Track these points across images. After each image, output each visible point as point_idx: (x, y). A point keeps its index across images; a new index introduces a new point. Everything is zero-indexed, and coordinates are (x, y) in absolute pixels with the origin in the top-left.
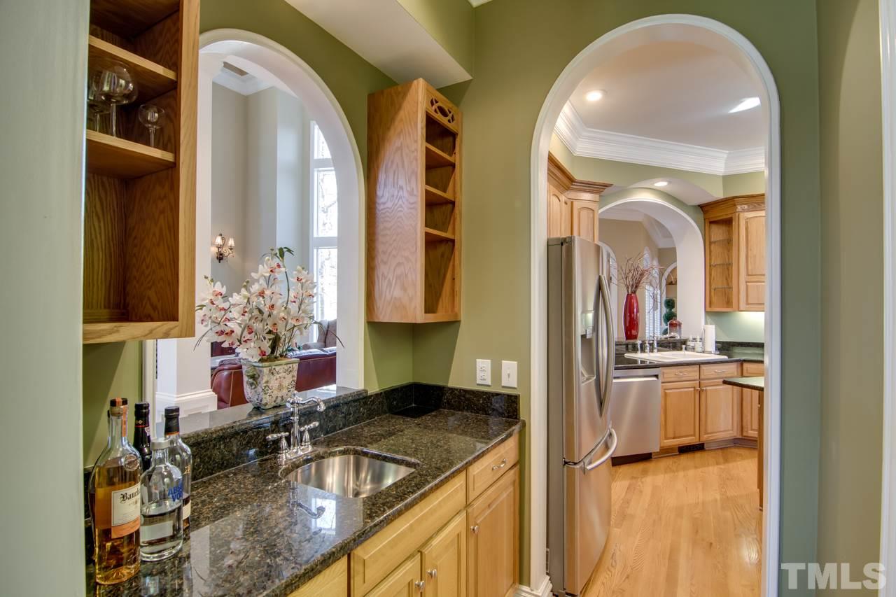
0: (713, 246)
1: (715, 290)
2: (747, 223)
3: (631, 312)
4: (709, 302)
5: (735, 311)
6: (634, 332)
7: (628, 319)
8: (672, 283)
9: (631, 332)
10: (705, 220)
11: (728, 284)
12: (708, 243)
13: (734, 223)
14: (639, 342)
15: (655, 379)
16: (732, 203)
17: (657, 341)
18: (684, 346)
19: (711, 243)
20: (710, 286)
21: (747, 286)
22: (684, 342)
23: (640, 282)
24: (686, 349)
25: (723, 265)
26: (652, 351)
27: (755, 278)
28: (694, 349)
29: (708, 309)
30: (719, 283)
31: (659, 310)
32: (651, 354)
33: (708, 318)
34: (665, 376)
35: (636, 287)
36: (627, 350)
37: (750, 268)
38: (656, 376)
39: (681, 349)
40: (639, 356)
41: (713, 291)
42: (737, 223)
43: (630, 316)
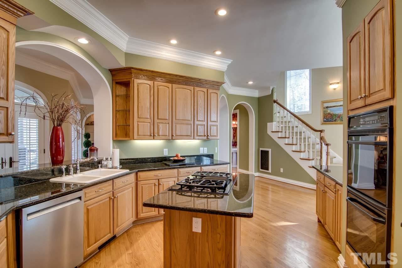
0: (117, 98)
1: (119, 126)
2: (138, 86)
3: (57, 141)
4: (116, 135)
5: (131, 140)
6: (60, 158)
7: (54, 147)
8: (90, 124)
9: (57, 158)
10: (113, 80)
11: (126, 123)
12: (115, 96)
13: (130, 85)
14: (64, 167)
15: (78, 201)
16: (130, 71)
17: (80, 164)
18: (100, 165)
19: (116, 96)
20: (116, 124)
21: (138, 125)
22: (100, 162)
23: (65, 117)
24: (101, 167)
25: (123, 111)
26: (75, 172)
27: (141, 120)
28: (106, 166)
29: (115, 139)
30: (121, 122)
31: (81, 139)
32: (75, 175)
33: (114, 144)
34: (87, 195)
35: (62, 121)
36: (53, 175)
37: (139, 114)
38: (80, 198)
39: (98, 167)
40: (65, 179)
41: (117, 127)
42: (132, 85)
43: (56, 144)
